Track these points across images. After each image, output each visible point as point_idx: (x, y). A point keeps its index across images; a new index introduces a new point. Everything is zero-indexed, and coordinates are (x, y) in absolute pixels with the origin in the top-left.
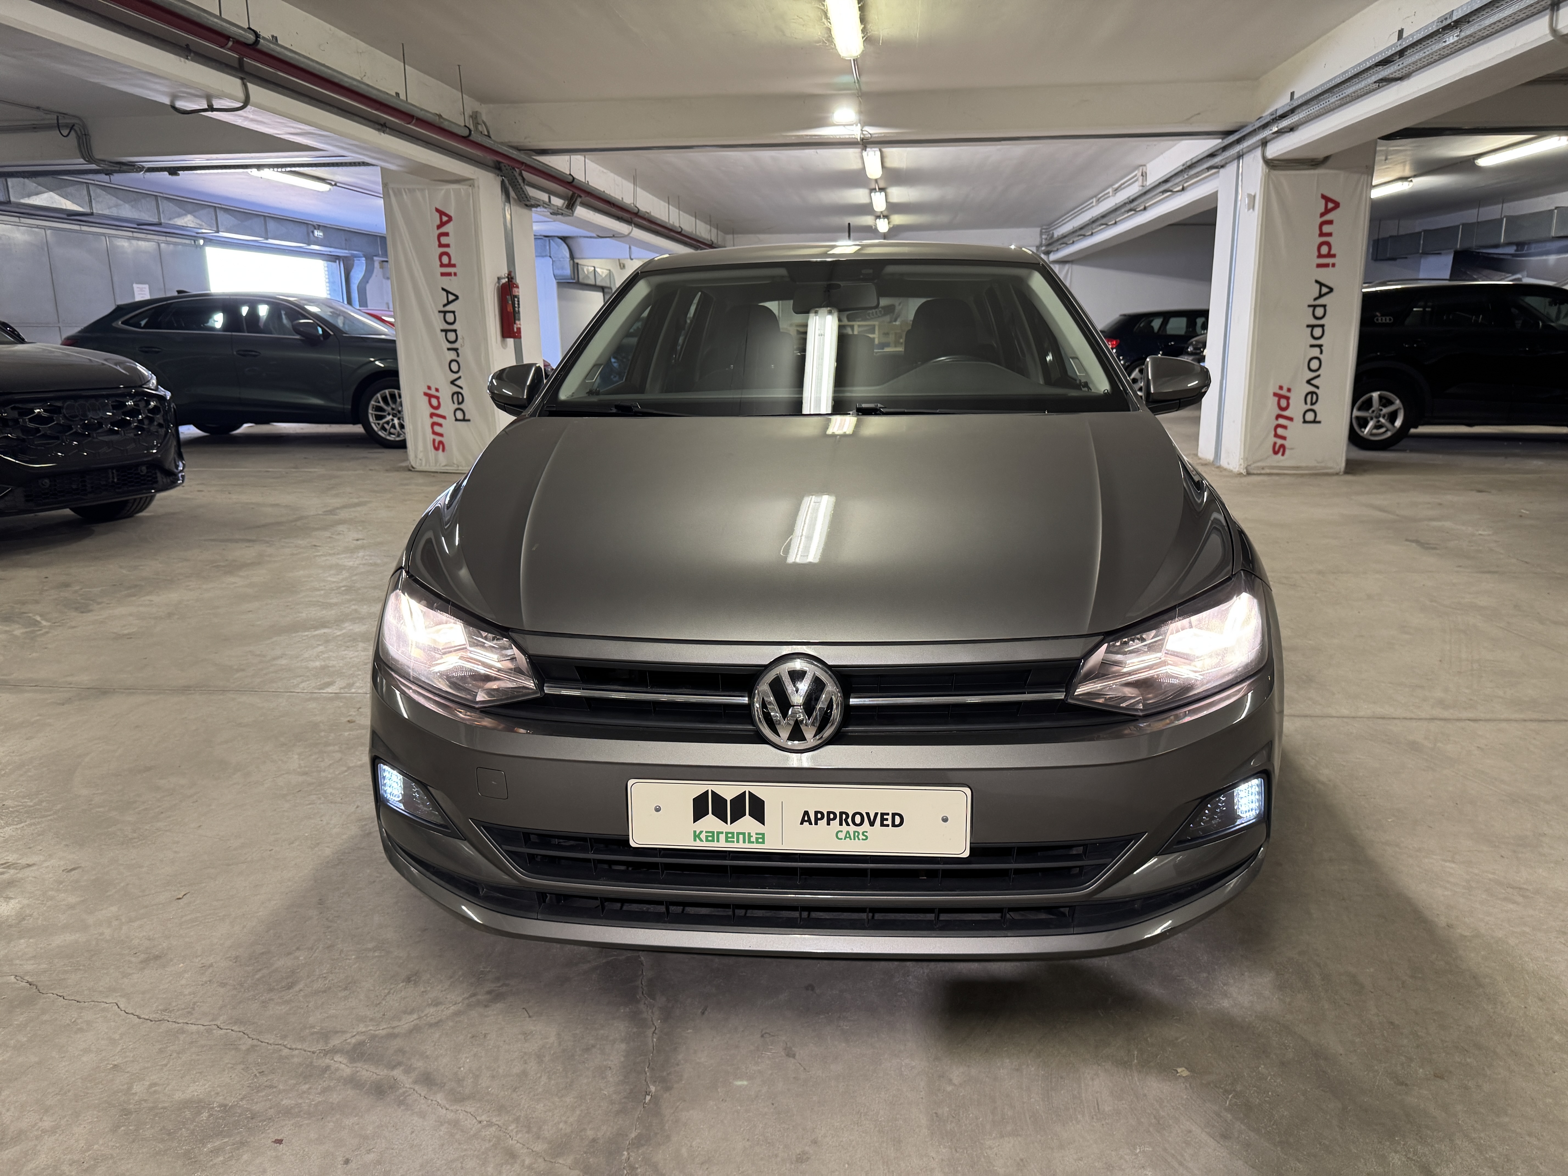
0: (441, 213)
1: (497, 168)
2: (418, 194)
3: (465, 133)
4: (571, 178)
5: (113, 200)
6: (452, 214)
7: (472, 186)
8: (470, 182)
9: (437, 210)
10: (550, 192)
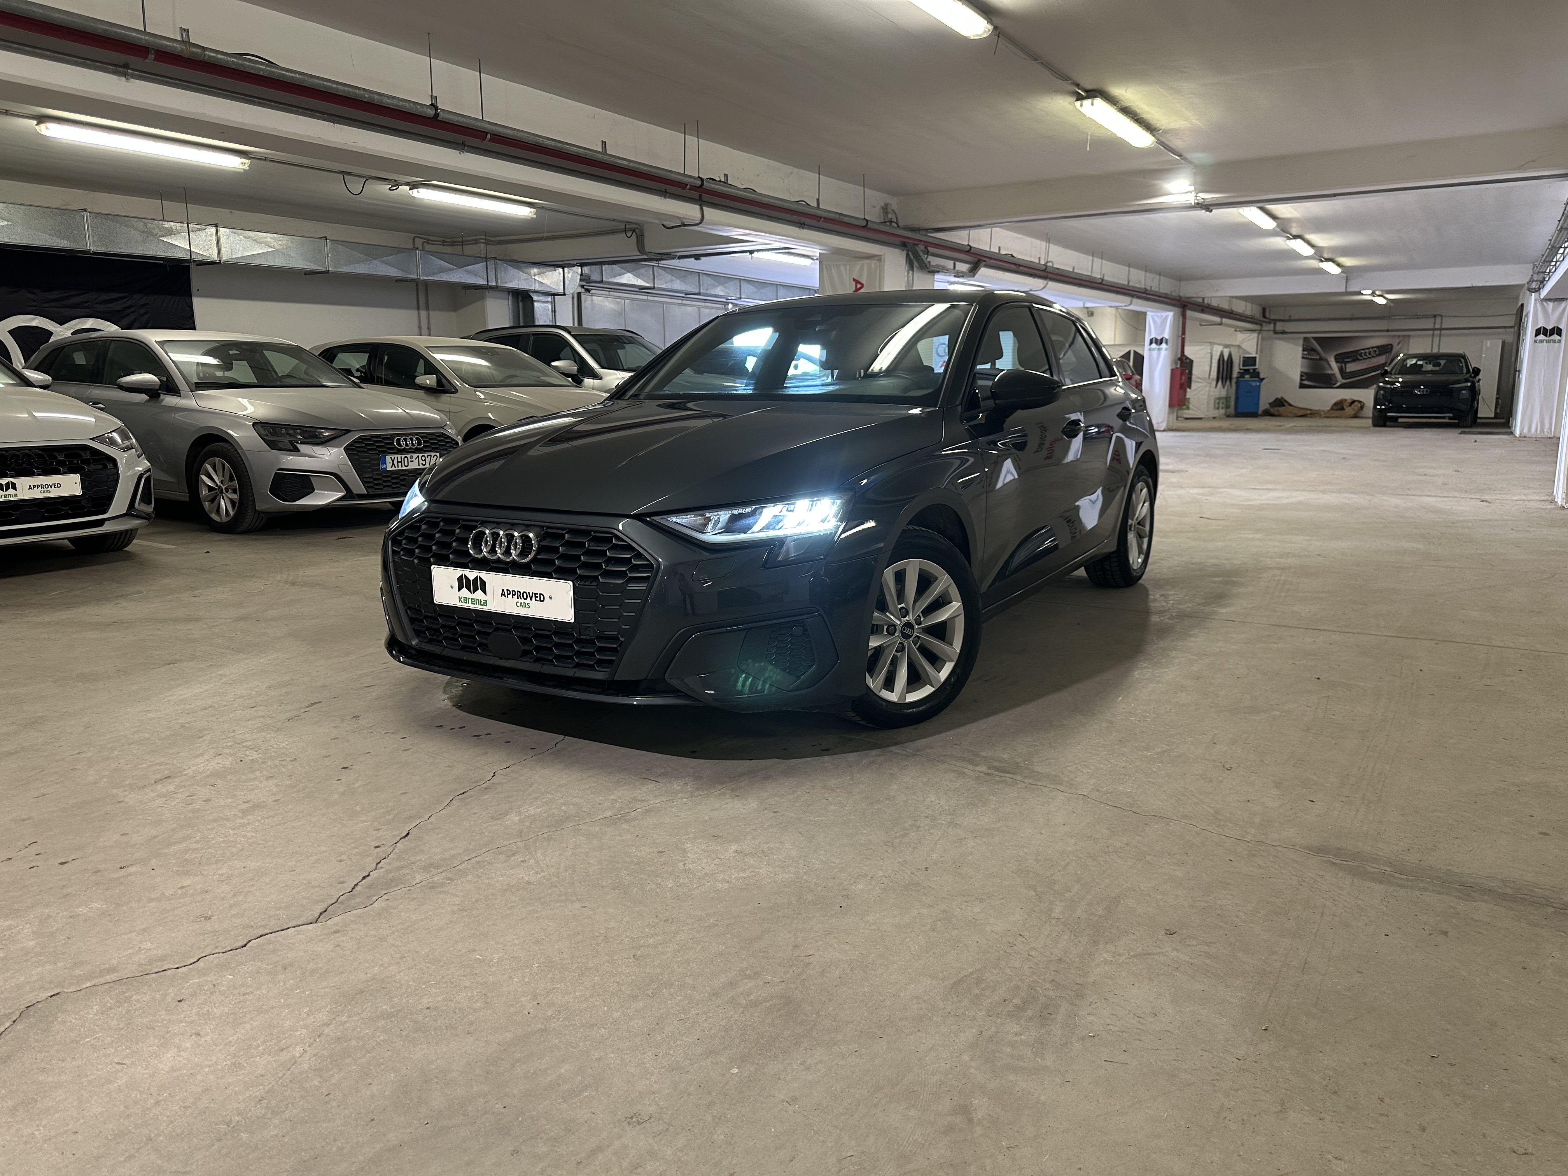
0: (857, 282)
1: (903, 245)
2: (842, 268)
3: (864, 223)
4: (969, 248)
5: (669, 277)
6: (864, 282)
7: (880, 260)
8: (879, 257)
9: (854, 280)
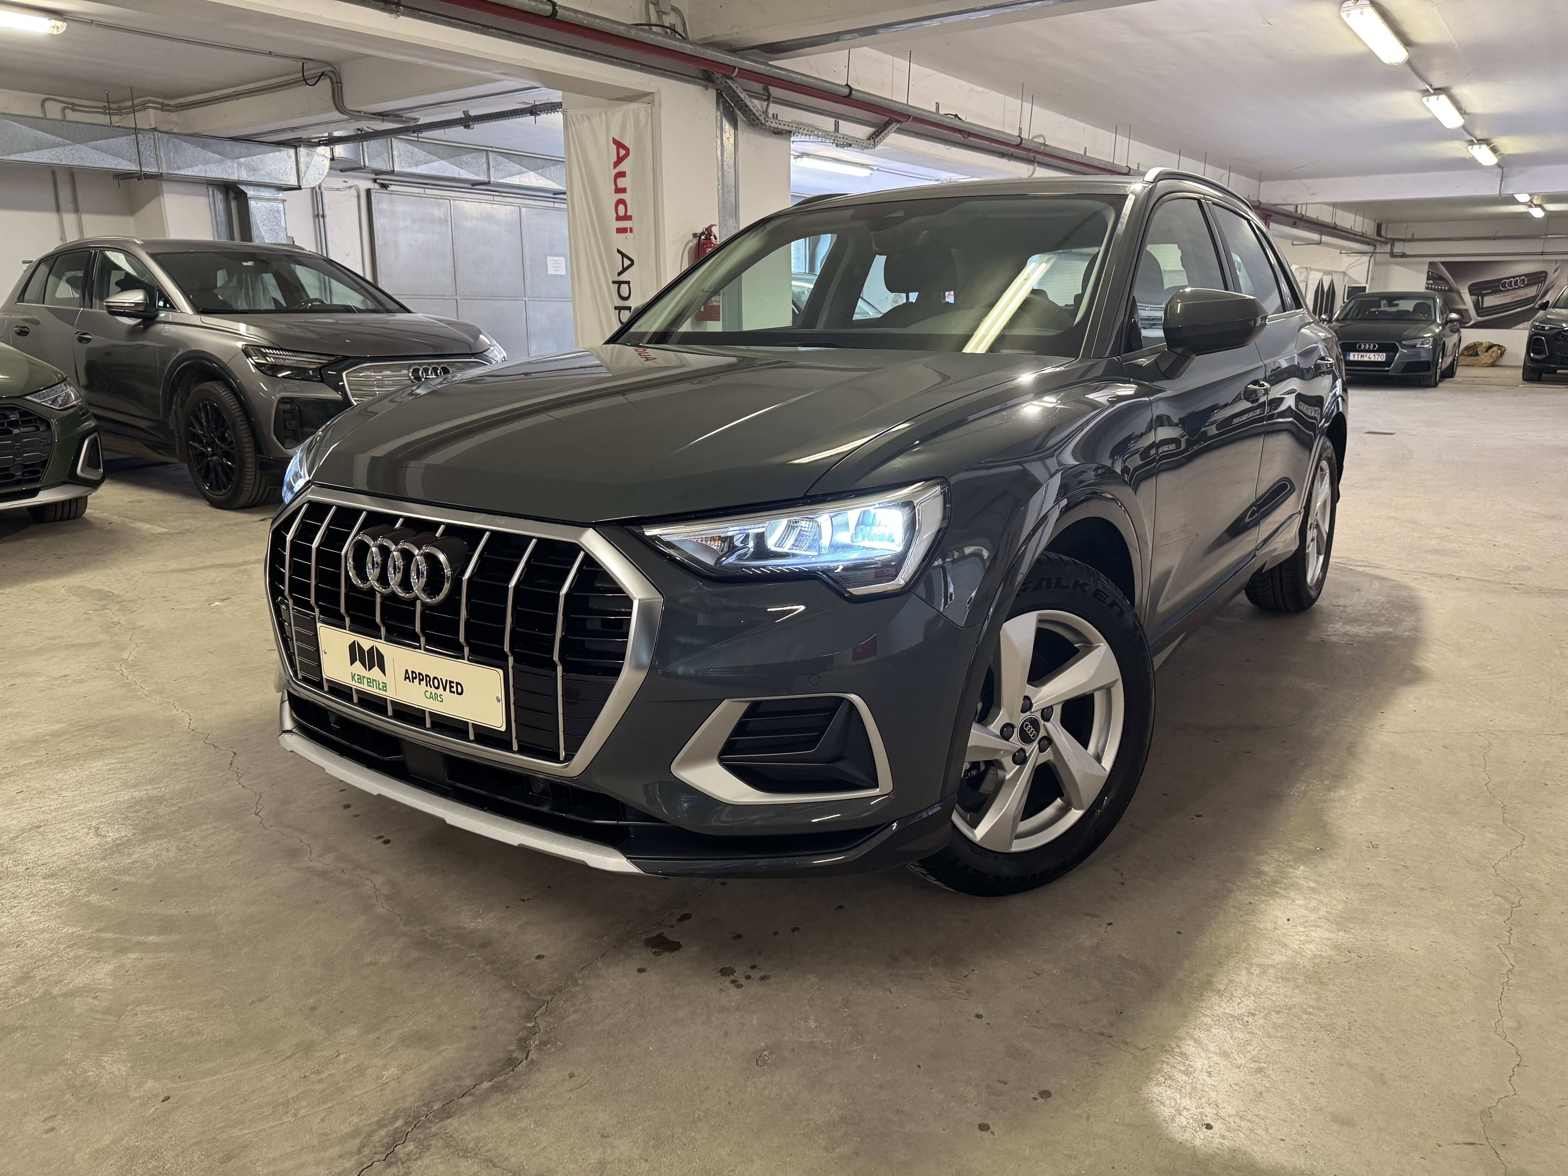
0: (619, 145)
1: (705, 79)
2: (595, 121)
6: (630, 145)
7: (651, 103)
8: (649, 98)
9: (615, 141)
10: (837, 116)
